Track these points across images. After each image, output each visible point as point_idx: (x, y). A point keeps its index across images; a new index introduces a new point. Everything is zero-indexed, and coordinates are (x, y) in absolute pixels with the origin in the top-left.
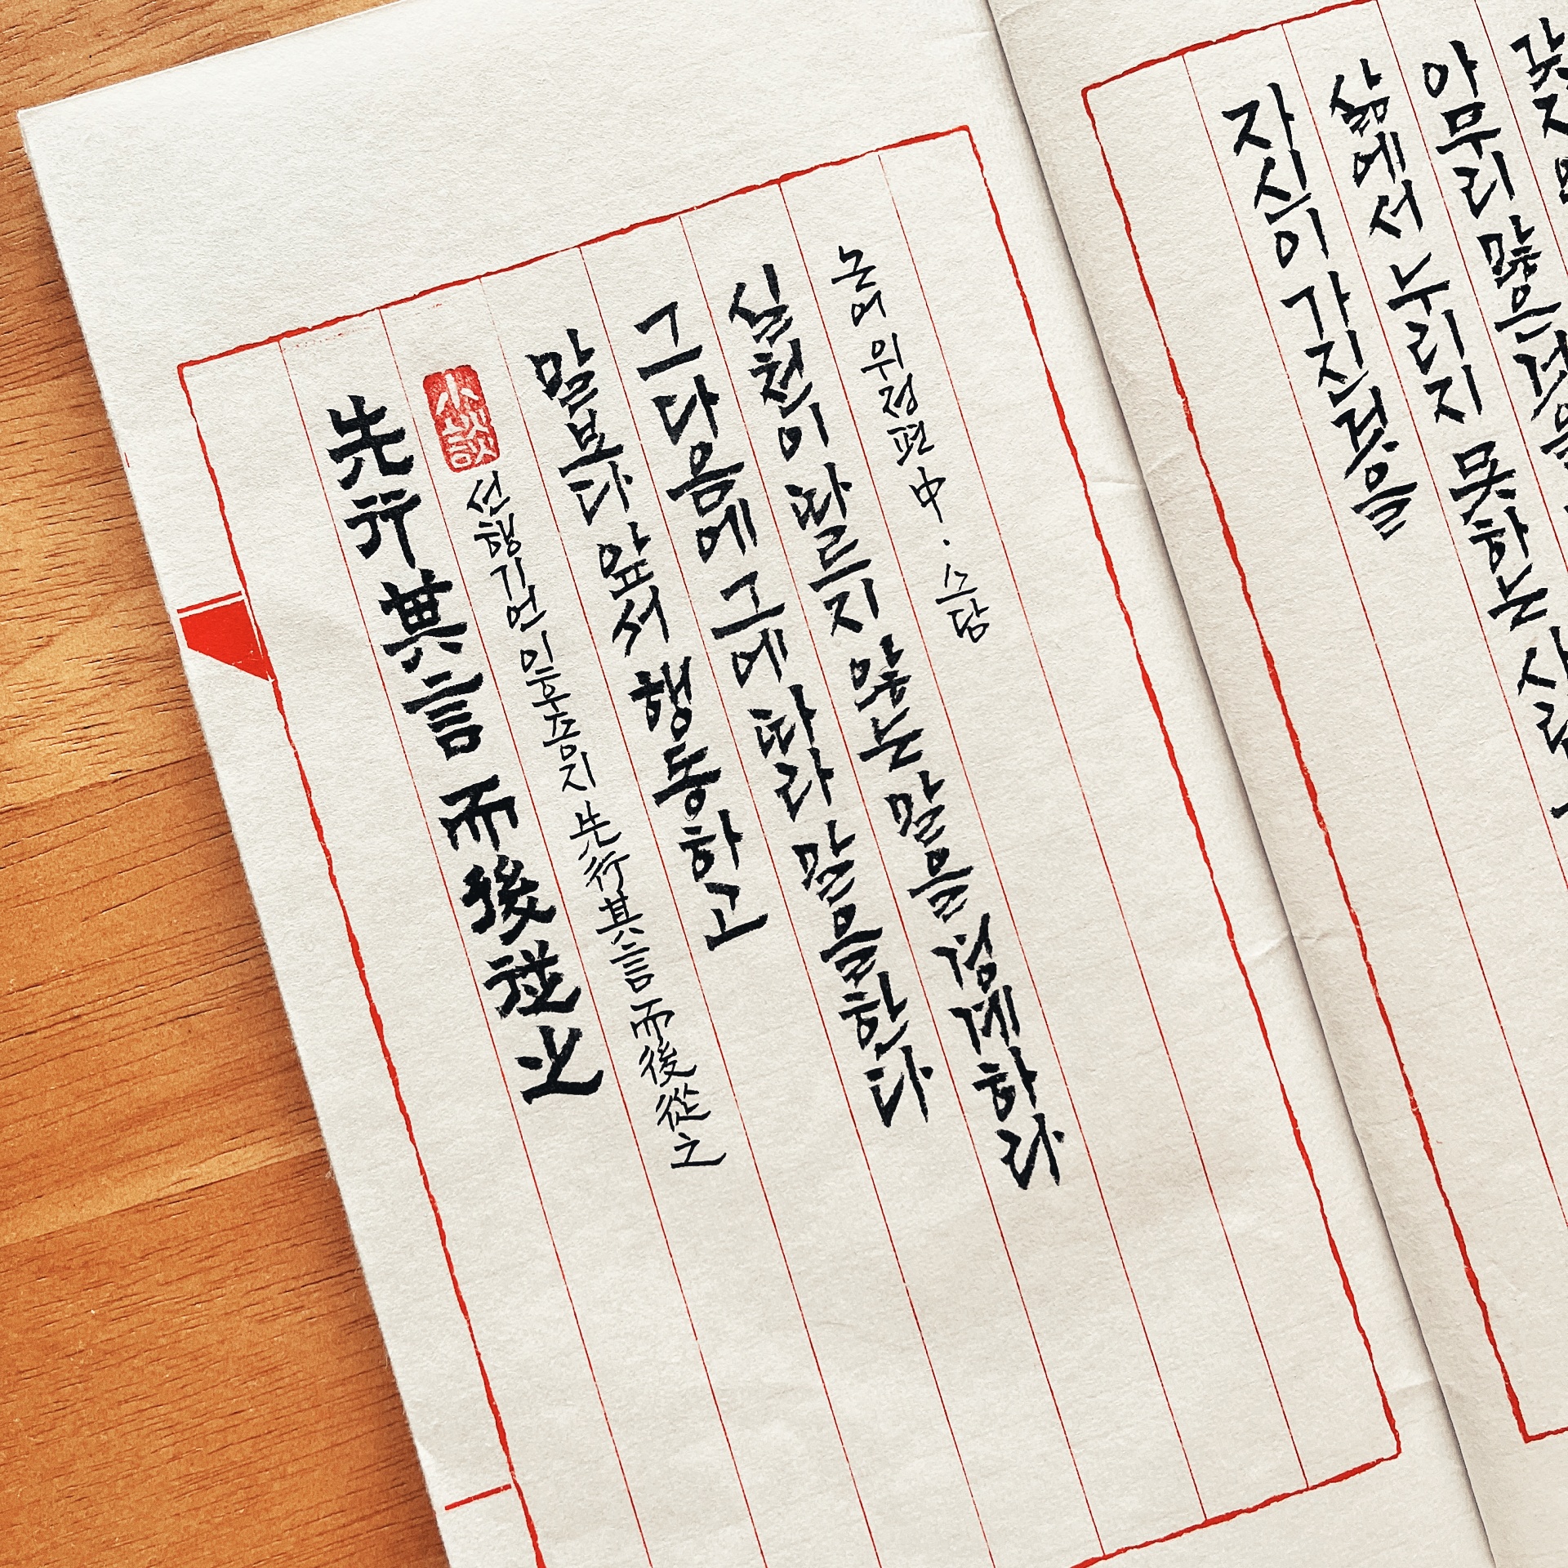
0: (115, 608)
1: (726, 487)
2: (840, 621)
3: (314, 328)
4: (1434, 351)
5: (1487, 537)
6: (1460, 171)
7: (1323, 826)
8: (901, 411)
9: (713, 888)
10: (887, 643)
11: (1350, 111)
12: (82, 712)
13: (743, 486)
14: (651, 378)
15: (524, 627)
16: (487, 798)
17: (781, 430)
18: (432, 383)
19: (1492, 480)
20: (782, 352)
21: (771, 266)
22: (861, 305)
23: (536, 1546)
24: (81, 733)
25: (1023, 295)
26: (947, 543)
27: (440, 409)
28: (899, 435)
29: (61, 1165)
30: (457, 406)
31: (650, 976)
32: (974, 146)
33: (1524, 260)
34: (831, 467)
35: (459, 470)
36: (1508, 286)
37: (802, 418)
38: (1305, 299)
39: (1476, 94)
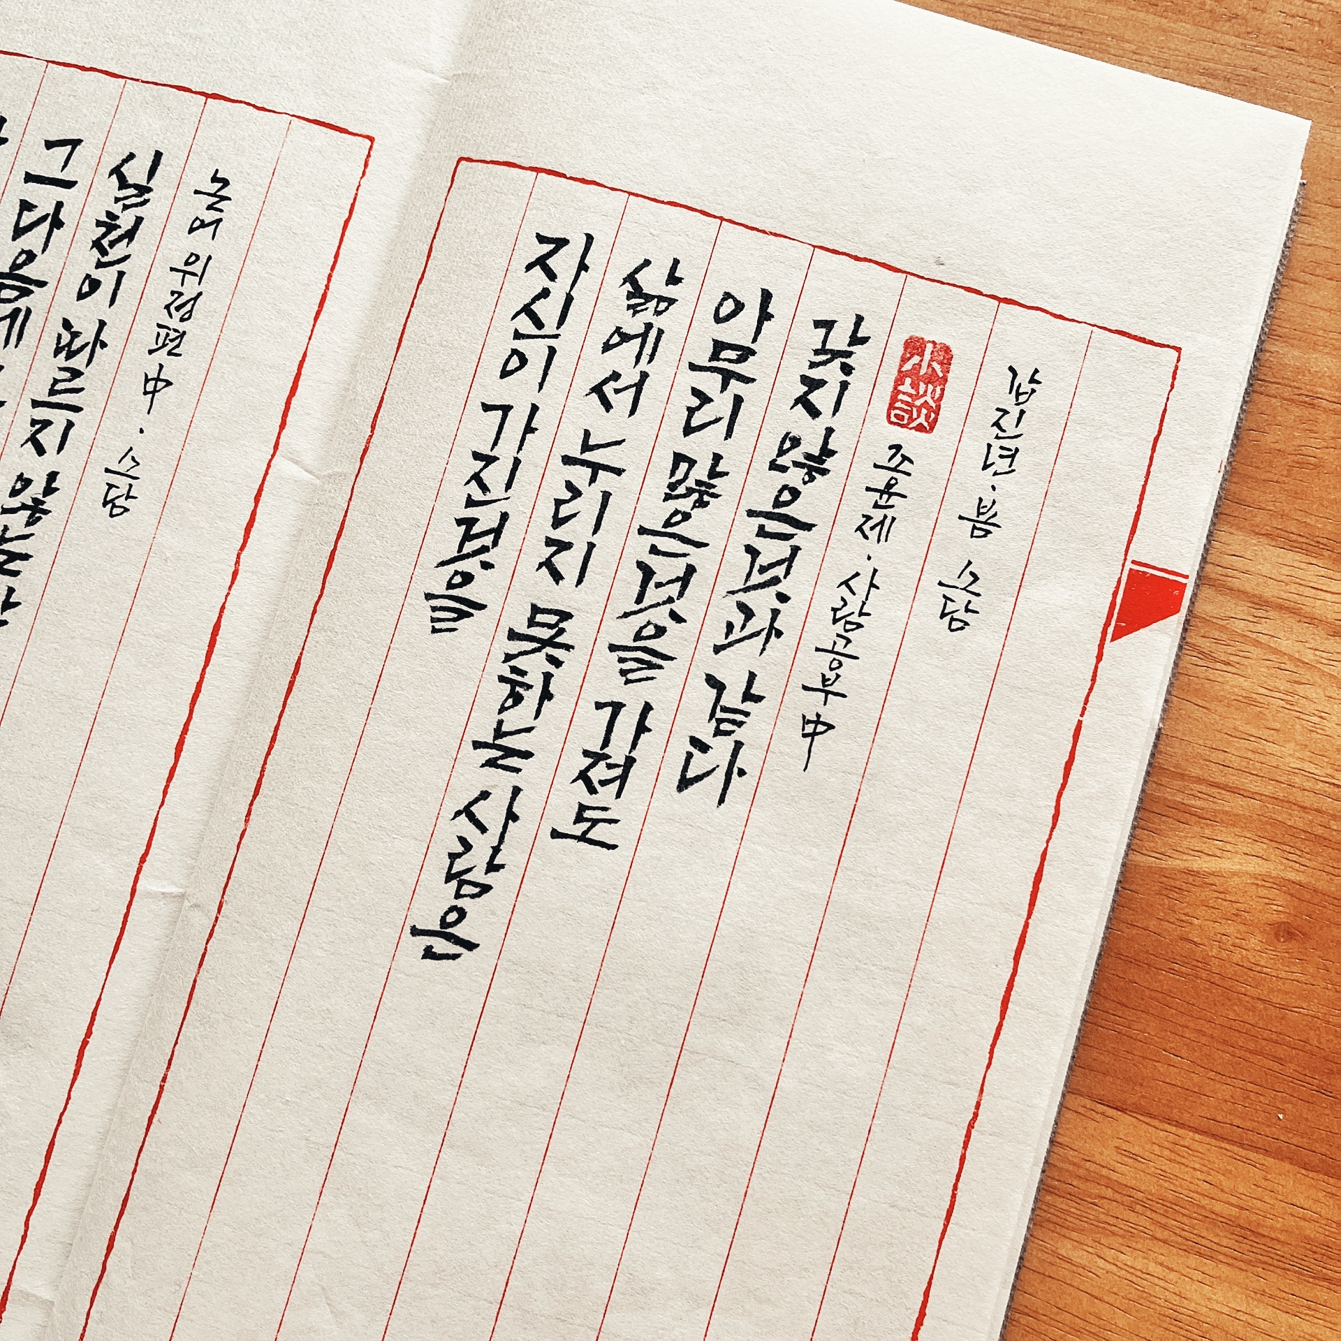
1: (25, 293)
2: (33, 439)
4: (574, 515)
5: (514, 684)
6: (696, 392)
7: (247, 821)
8: (177, 315)
10: (52, 476)
11: (637, 291)
13: (37, 299)
14: (30, 184)
17: (88, 276)
19: (550, 642)
20: (126, 221)
21: (162, 154)
22: (202, 221)
25: (327, 287)
26: (142, 431)
28: (163, 332)
32: (369, 156)
33: (701, 494)
34: (102, 324)
36: (673, 505)
37: (107, 277)
38: (500, 412)
39: (754, 340)
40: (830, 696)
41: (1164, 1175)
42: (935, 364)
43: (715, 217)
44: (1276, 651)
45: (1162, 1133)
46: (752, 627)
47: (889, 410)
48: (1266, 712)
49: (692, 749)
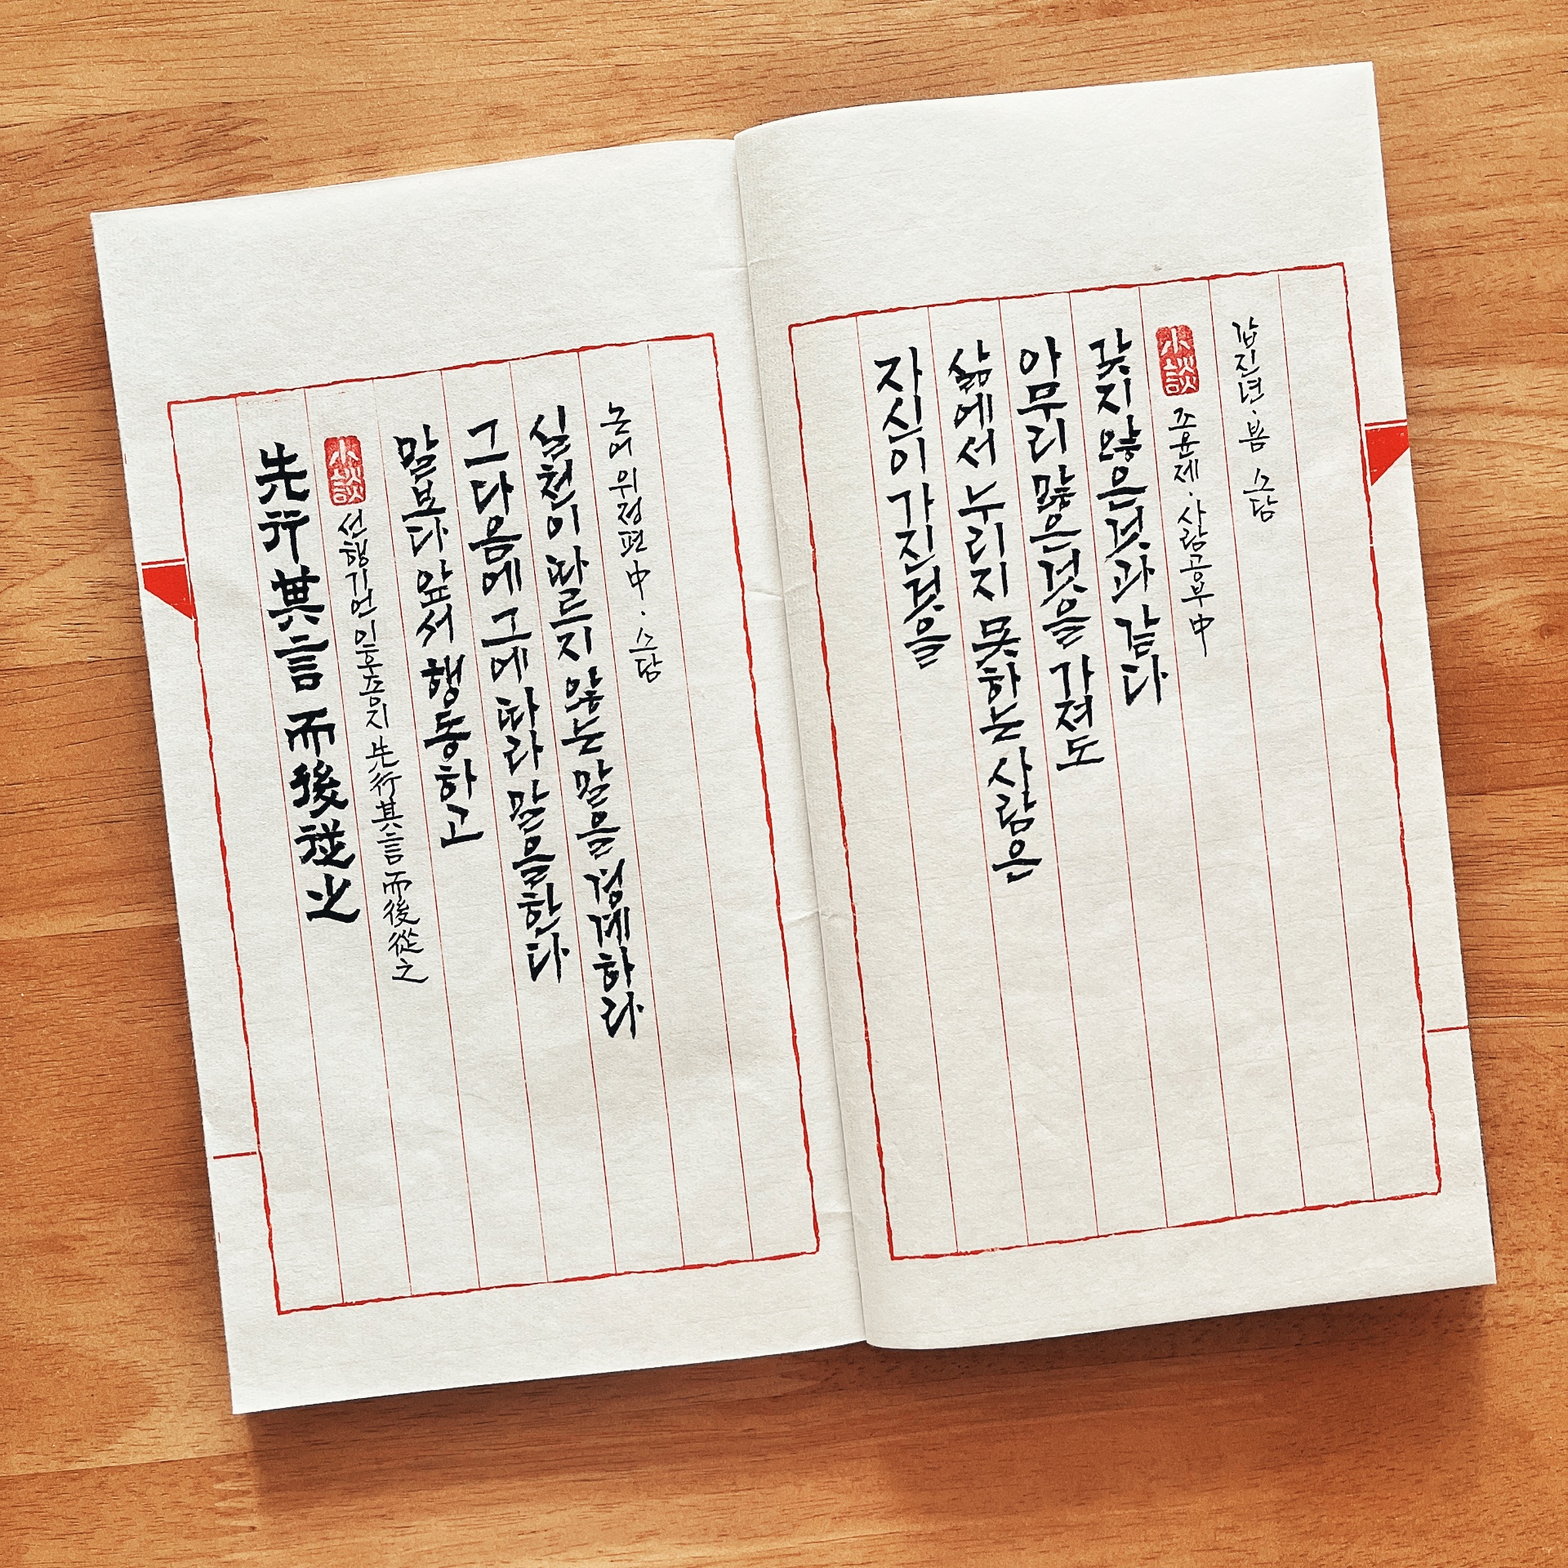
0: (108, 549)
1: (508, 548)
2: (565, 651)
3: (260, 393)
4: (983, 548)
5: (991, 679)
6: (1030, 429)
7: (845, 846)
8: (630, 521)
9: (451, 808)
10: (593, 671)
11: (962, 375)
12: (76, 613)
13: (519, 550)
14: (472, 467)
15: (361, 615)
16: (317, 722)
17: (550, 518)
18: (330, 444)
19: (1003, 642)
20: (560, 467)
21: (563, 407)
22: (617, 445)
23: (265, 1192)
24: (73, 627)
25: (727, 457)
26: (643, 614)
27: (332, 462)
28: (626, 537)
29: (17, 900)
30: (344, 462)
31: (401, 856)
32: (715, 348)
33: (1062, 497)
34: (577, 549)
35: (337, 504)
36: (1046, 513)
37: (565, 512)
38: (903, 499)
39: (1055, 376)
40: (1203, 599)
41: (1526, 823)
42: (1182, 342)
43: (993, 299)
44: (1470, 442)
45: (1514, 797)
46: (1132, 575)
47: (1164, 386)
48: (1480, 487)
49: (1126, 674)
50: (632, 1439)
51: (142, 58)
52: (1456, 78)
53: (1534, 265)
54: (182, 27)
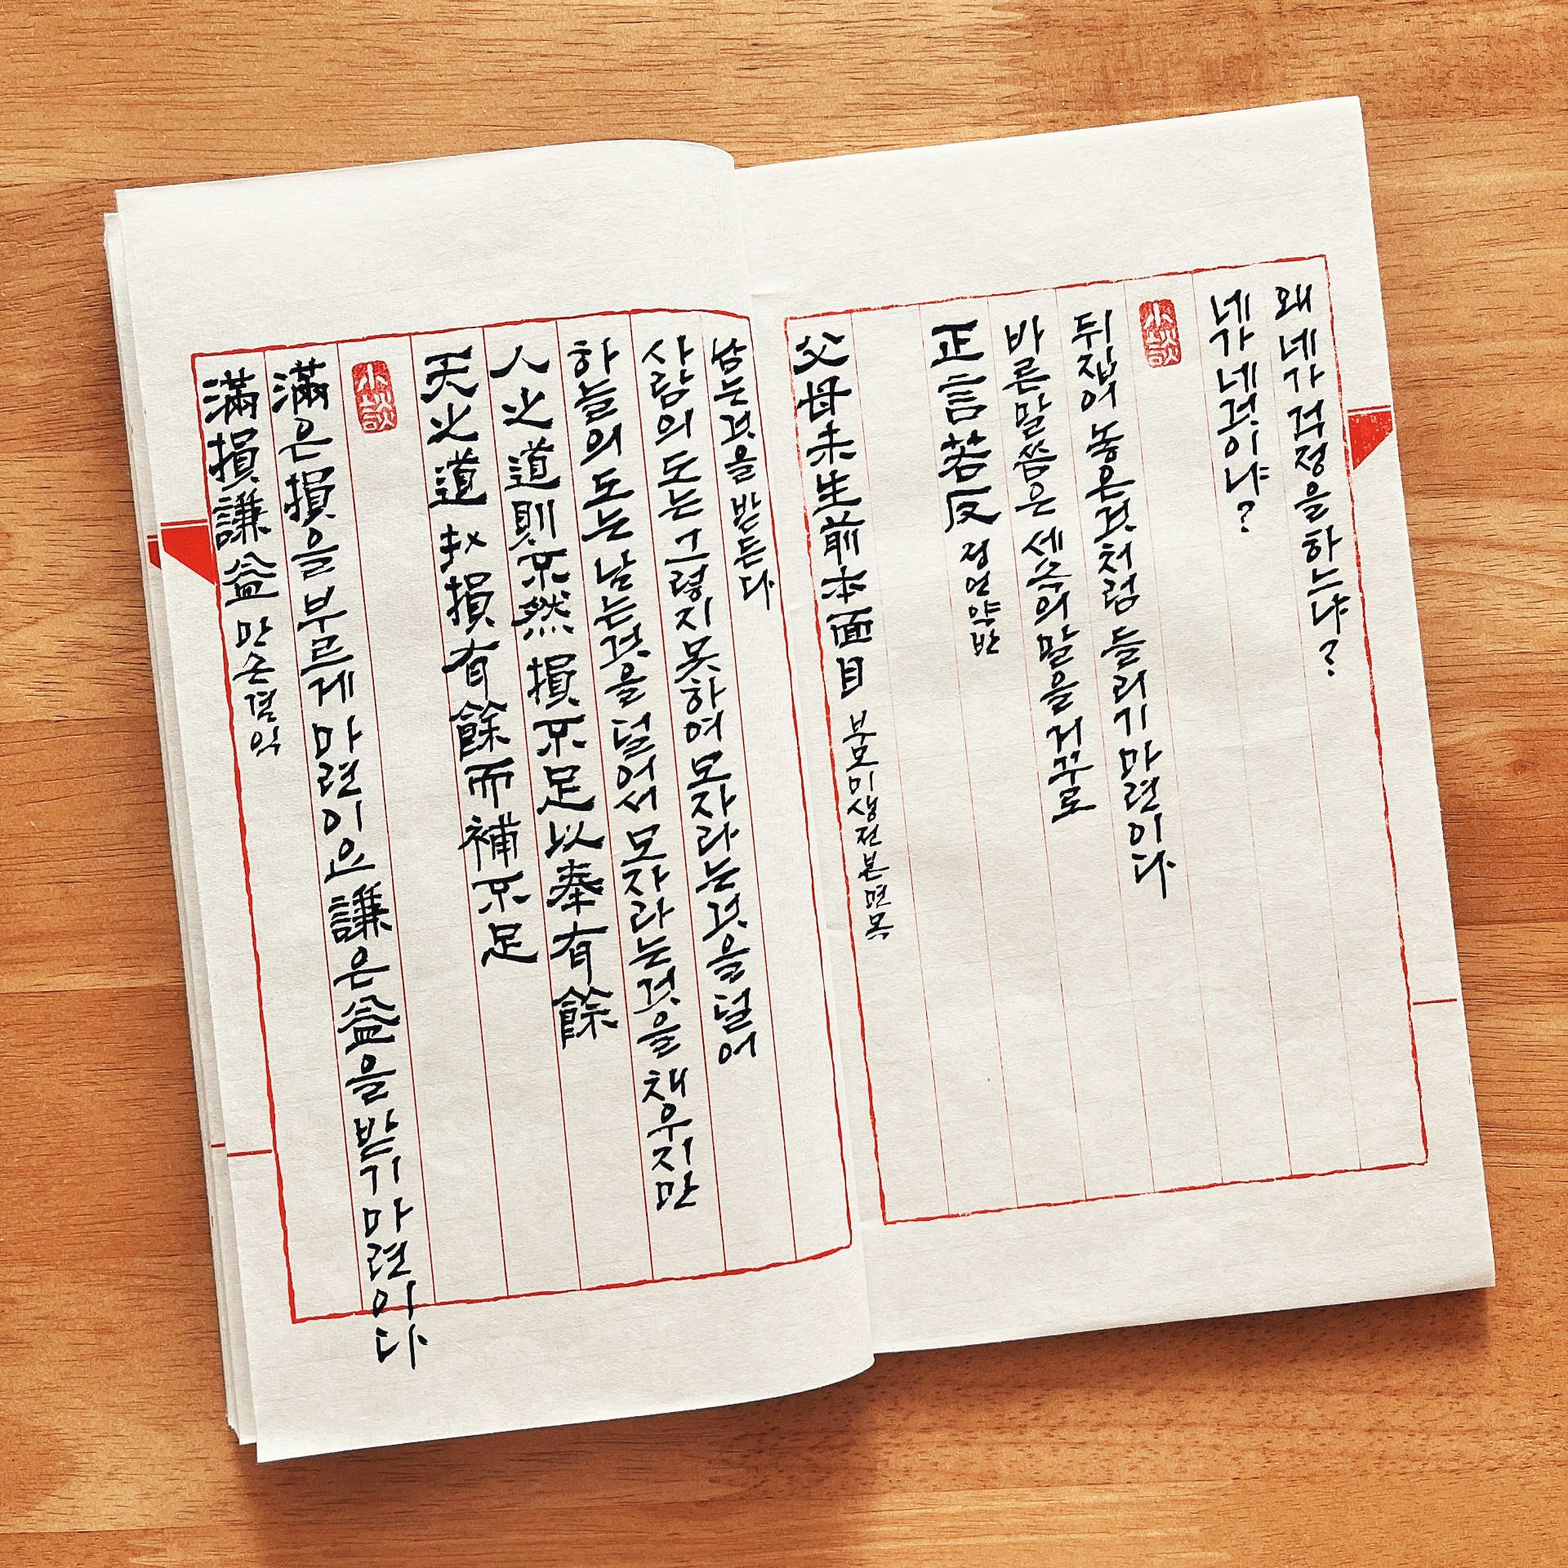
50: (555, 1536)
51: (145, 126)
52: (1453, 211)
53: (1522, 399)
54: (187, 98)
